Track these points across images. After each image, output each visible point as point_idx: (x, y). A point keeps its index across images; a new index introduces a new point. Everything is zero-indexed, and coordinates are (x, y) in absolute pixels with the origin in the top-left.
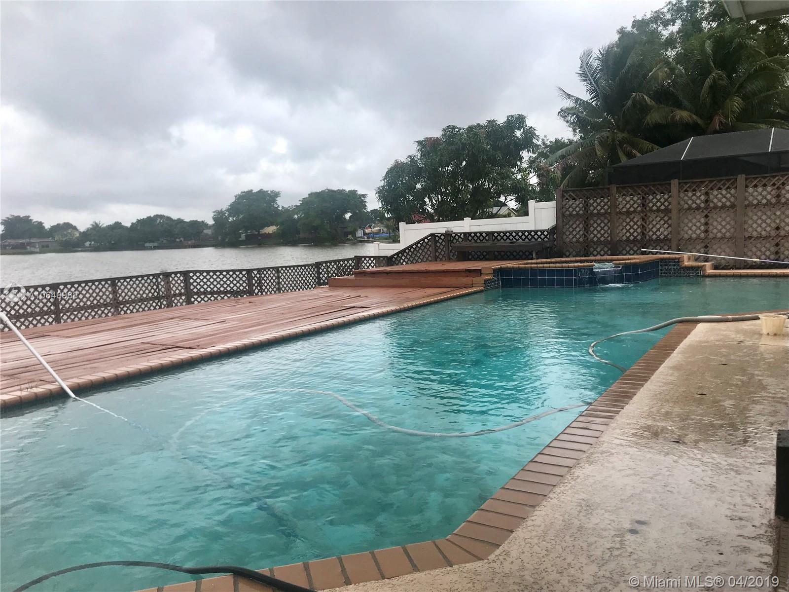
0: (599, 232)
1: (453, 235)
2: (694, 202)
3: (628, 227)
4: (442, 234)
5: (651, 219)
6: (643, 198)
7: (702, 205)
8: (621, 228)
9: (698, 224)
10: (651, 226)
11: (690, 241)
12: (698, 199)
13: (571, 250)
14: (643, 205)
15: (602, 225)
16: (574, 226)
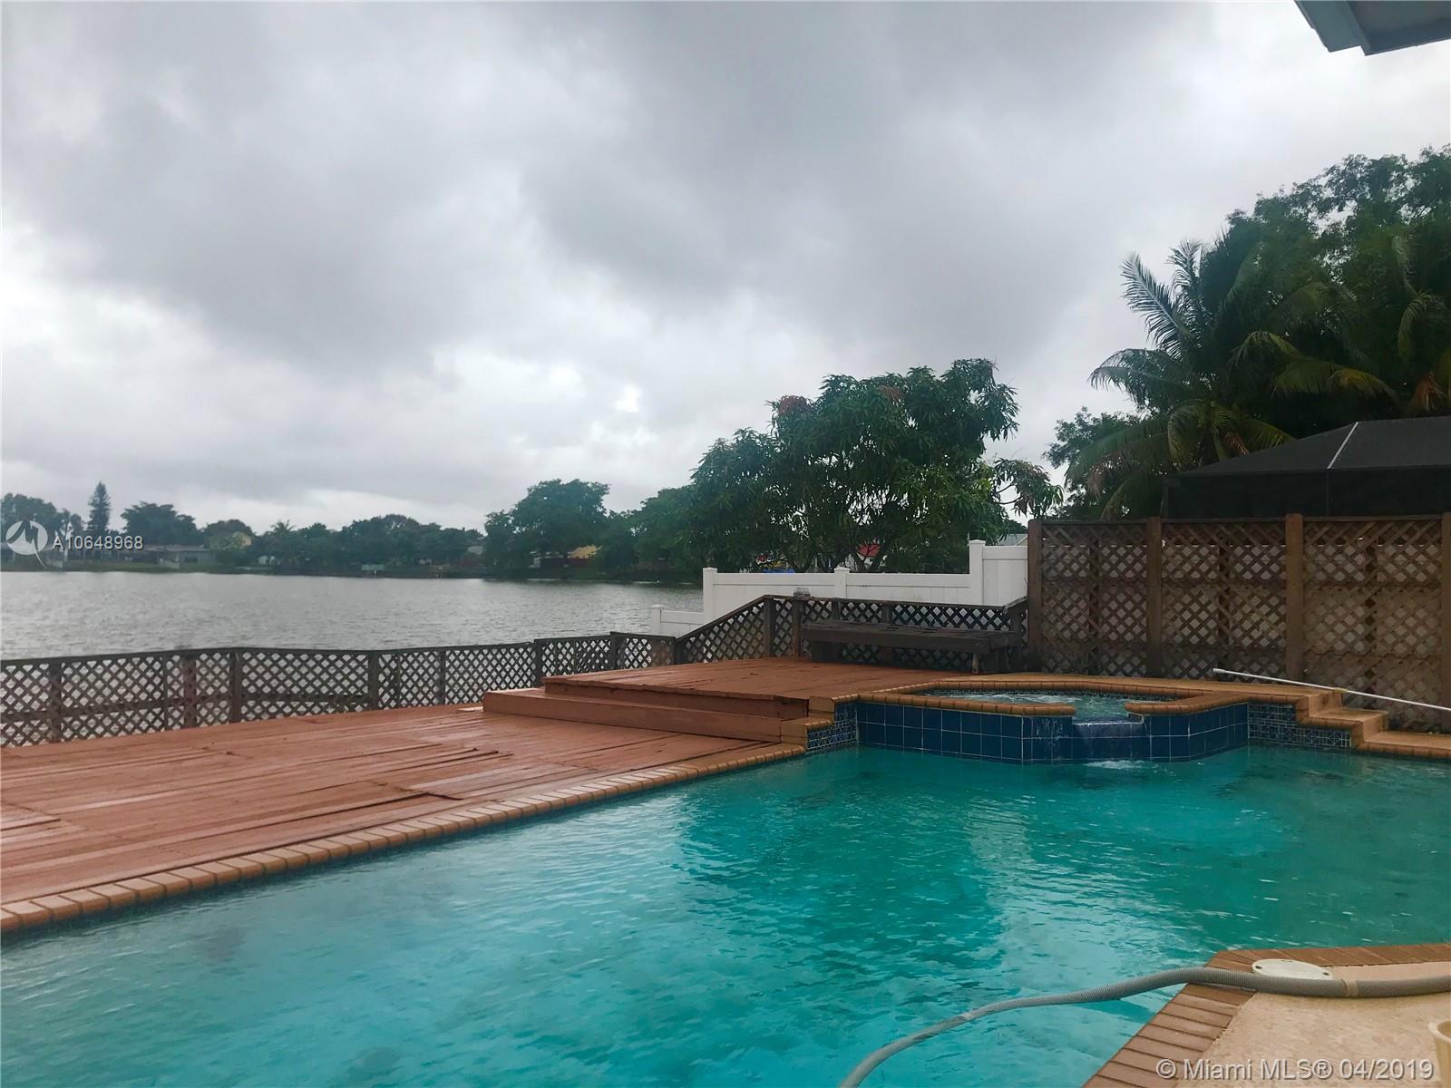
0: (1121, 621)
1: (811, 603)
2: (1339, 568)
3: (1187, 615)
4: (788, 599)
5: (1238, 600)
6: (1222, 552)
7: (1360, 577)
8: (1170, 615)
9: (1350, 620)
10: (1239, 616)
11: (1330, 658)
12: (1347, 559)
13: (1059, 657)
14: (1222, 568)
15: (1129, 606)
16: (1067, 604)
